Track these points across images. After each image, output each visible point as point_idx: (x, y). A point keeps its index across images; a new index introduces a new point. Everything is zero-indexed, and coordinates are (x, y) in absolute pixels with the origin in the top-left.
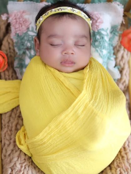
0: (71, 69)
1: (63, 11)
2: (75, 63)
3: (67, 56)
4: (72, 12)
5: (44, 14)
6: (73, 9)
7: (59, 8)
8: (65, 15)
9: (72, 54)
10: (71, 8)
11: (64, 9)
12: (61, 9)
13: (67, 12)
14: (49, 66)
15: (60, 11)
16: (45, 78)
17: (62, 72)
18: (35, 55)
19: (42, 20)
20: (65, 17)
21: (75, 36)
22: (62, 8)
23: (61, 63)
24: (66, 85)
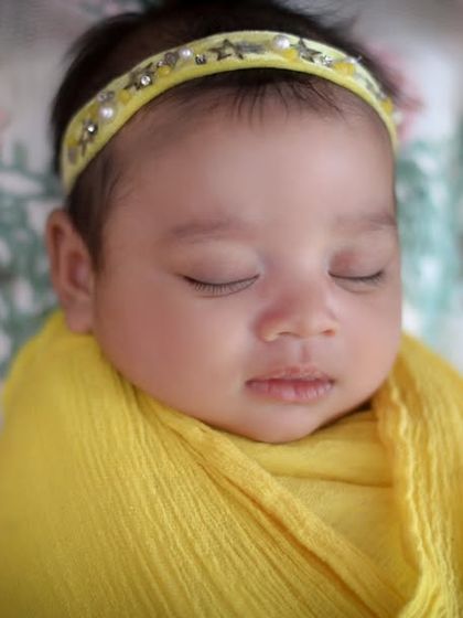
0: (306, 417)
1: (253, 60)
2: (332, 382)
3: (294, 347)
4: (302, 65)
5: (118, 74)
6: (302, 43)
7: (217, 39)
8: (269, 88)
9: (328, 333)
10: (295, 39)
11: (256, 49)
12: (240, 50)
13: (279, 66)
14: (166, 404)
15: (232, 62)
16: (154, 491)
17: (255, 440)
18: (45, 314)
19: (110, 120)
20: (271, 102)
21: (340, 223)
22: (237, 37)
23: (249, 383)
24: (300, 533)
